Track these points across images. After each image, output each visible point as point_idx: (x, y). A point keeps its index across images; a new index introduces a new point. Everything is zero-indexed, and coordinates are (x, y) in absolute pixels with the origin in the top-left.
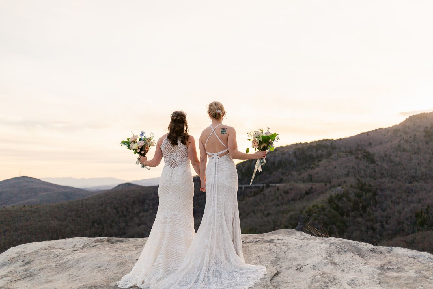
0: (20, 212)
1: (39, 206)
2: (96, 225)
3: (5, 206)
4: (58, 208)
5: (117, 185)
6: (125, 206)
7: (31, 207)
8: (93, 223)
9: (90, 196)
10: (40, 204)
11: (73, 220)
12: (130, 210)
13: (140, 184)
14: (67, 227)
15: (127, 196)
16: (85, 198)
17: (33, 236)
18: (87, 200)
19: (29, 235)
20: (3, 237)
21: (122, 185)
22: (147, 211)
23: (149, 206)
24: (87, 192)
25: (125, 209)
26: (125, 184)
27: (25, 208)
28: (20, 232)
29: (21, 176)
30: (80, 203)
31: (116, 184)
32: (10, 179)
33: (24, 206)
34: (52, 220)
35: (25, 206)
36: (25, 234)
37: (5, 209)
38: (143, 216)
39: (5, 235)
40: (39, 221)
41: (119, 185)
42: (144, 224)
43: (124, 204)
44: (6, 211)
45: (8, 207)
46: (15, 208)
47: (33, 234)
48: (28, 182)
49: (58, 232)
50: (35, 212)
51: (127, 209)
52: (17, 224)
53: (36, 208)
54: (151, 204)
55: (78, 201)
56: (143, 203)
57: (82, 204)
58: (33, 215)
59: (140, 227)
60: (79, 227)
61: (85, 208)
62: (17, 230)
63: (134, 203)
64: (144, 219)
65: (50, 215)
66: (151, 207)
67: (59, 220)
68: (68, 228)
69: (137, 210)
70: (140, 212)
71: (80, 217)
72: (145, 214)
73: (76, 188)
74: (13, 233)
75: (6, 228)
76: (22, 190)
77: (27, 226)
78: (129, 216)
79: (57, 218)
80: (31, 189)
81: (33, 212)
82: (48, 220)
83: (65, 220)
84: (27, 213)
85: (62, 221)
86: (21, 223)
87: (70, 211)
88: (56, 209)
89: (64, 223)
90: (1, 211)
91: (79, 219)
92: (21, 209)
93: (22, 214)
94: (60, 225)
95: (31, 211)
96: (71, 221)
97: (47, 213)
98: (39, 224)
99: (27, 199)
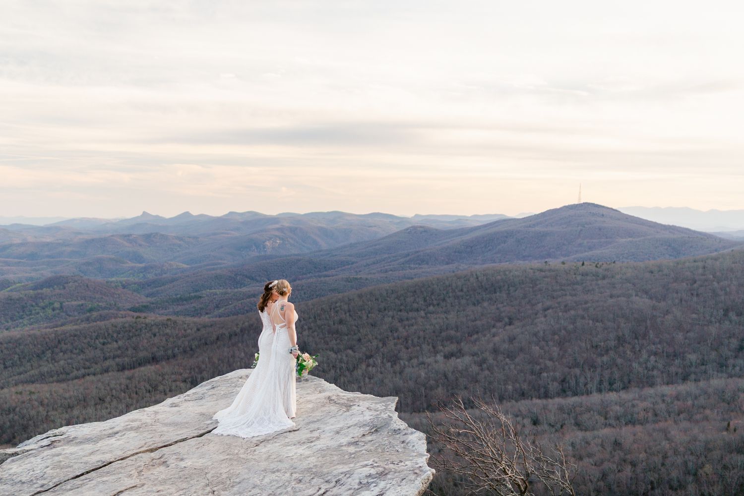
0: (575, 274)
1: (613, 265)
2: (732, 315)
3: (549, 260)
4: (651, 272)
7: (596, 266)
8: (726, 312)
9: (725, 251)
10: (614, 262)
11: (681, 300)
14: (667, 312)
16: (714, 254)
17: (597, 324)
18: (716, 259)
19: (591, 322)
20: (543, 319)
24: (721, 240)
27: (584, 267)
28: (573, 312)
29: (582, 202)
30: (700, 264)
32: (561, 209)
33: (583, 264)
34: (636, 295)
35: (585, 263)
36: (583, 318)
37: (547, 267)
39: (545, 316)
40: (611, 296)
44: (550, 270)
45: (554, 263)
46: (566, 266)
47: (597, 321)
48: (594, 214)
49: (649, 323)
50: (604, 278)
52: (568, 298)
53: (608, 270)
55: (696, 261)
57: (704, 267)
58: (600, 282)
60: (694, 316)
61: (711, 277)
62: (567, 309)
65: (634, 284)
67: (651, 298)
68: (669, 317)
71: (698, 295)
73: (695, 232)
74: (560, 314)
75: (548, 303)
76: (581, 230)
77: (586, 303)
79: (646, 293)
80: (600, 229)
81: (601, 276)
82: (629, 296)
83: (664, 298)
84: (588, 278)
85: (659, 301)
86: (575, 295)
87: (676, 280)
88: (648, 275)
89: (662, 305)
90: (541, 270)
91: (695, 299)
92: (577, 269)
93: (579, 278)
94: (654, 308)
95: (596, 275)
96: (677, 301)
97: (628, 280)
98: (610, 301)
99: (590, 248)
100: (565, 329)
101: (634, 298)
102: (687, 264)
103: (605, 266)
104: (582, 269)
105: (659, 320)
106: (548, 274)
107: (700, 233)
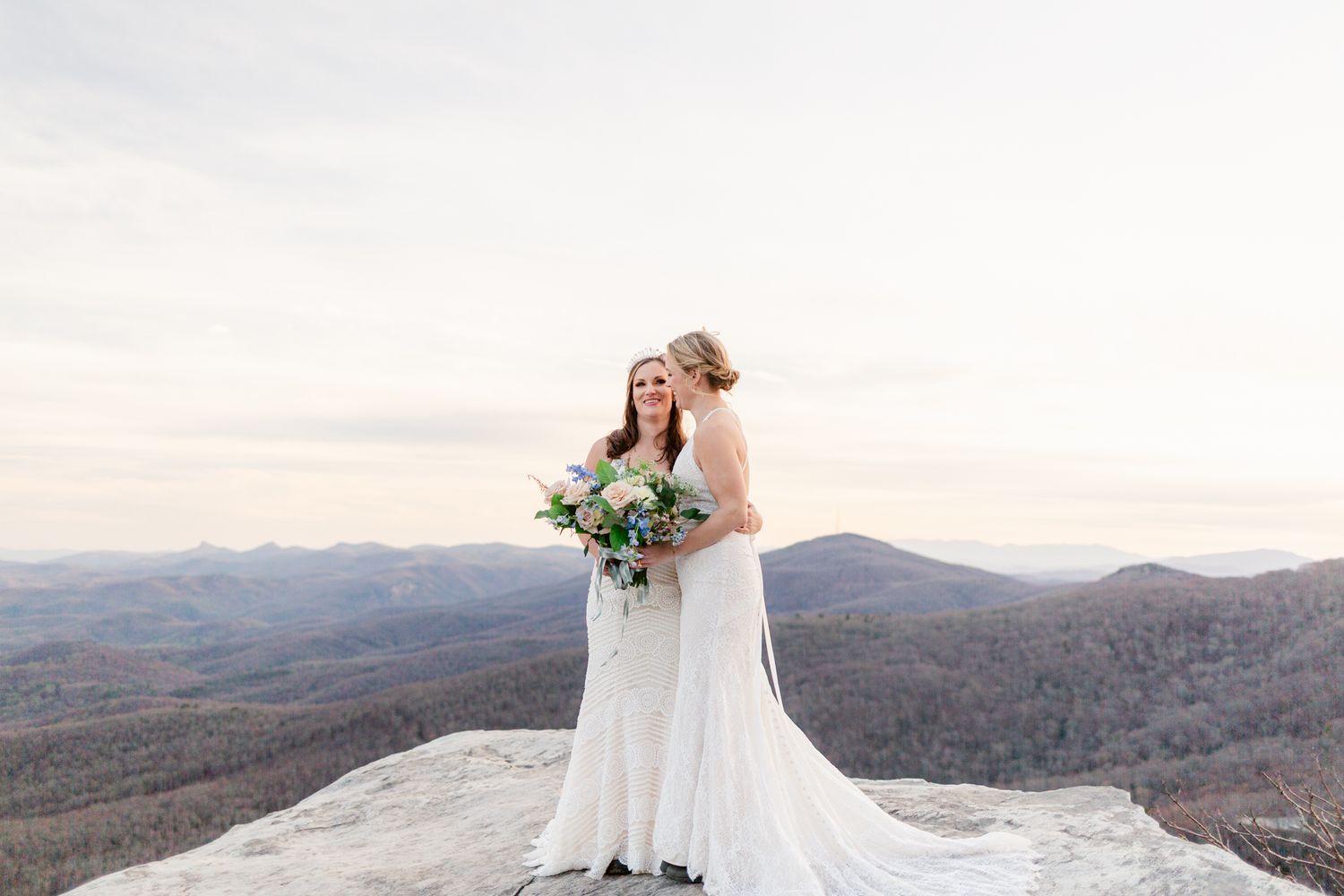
0: (838, 631)
1: (887, 618)
2: (1047, 686)
3: (801, 612)
4: (939, 628)
5: (1115, 569)
6: (1141, 639)
7: (866, 621)
8: (1040, 681)
9: (1031, 599)
10: (889, 614)
11: (980, 667)
12: (1157, 650)
13: (1191, 570)
14: (963, 685)
15: (1146, 606)
16: (1017, 603)
17: (871, 703)
18: (1020, 609)
19: (862, 700)
21: (1133, 568)
22: (1216, 657)
23: (1223, 642)
24: (1023, 585)
25: (1139, 646)
26: (1141, 568)
27: (849, 621)
28: (837, 687)
29: (842, 531)
30: (1001, 617)
31: (1109, 565)
32: (812, 541)
33: (848, 618)
34: (921, 661)
35: (852, 616)
36: (851, 694)
37: (799, 622)
38: (1203, 674)
39: (800, 693)
40: (888, 663)
41: (1121, 571)
42: (1206, 700)
43: (1137, 632)
44: (804, 627)
45: (809, 616)
46: (825, 621)
47: (871, 699)
48: (858, 550)
49: (939, 699)
50: (876, 636)
51: (1149, 646)
52: (830, 665)
53: (881, 625)
54: (1229, 636)
55: (995, 612)
56: (1203, 631)
57: (1007, 621)
58: (872, 643)
59: (1194, 708)
60: (999, 689)
61: (1016, 634)
62: (829, 681)
63: (1170, 629)
64: (1206, 682)
65: (918, 646)
66: (1231, 646)
67: (940, 665)
68: (966, 691)
69: (1179, 653)
70: (1192, 661)
71: (1002, 660)
72: (1209, 668)
73: (989, 574)
74: (820, 689)
75: (803, 674)
76: (842, 570)
77: (854, 672)
78: (1153, 668)
79: (934, 656)
80: (866, 569)
81: (872, 635)
82: (912, 662)
83: (957, 664)
84: (856, 637)
85: (950, 667)
86: (839, 662)
87: (971, 639)
88: (934, 632)
89: (956, 674)
90: (791, 627)
91: (998, 665)
92: (840, 624)
93: (843, 637)
94: (945, 679)
95: (866, 633)
96: (975, 668)
97: (908, 640)
98: (887, 670)
99: (855, 596)
100: (827, 710)
101: (918, 665)
102: (985, 617)
103: (877, 621)
104: (847, 624)
105: (953, 696)
106: (801, 631)
107: (997, 575)
